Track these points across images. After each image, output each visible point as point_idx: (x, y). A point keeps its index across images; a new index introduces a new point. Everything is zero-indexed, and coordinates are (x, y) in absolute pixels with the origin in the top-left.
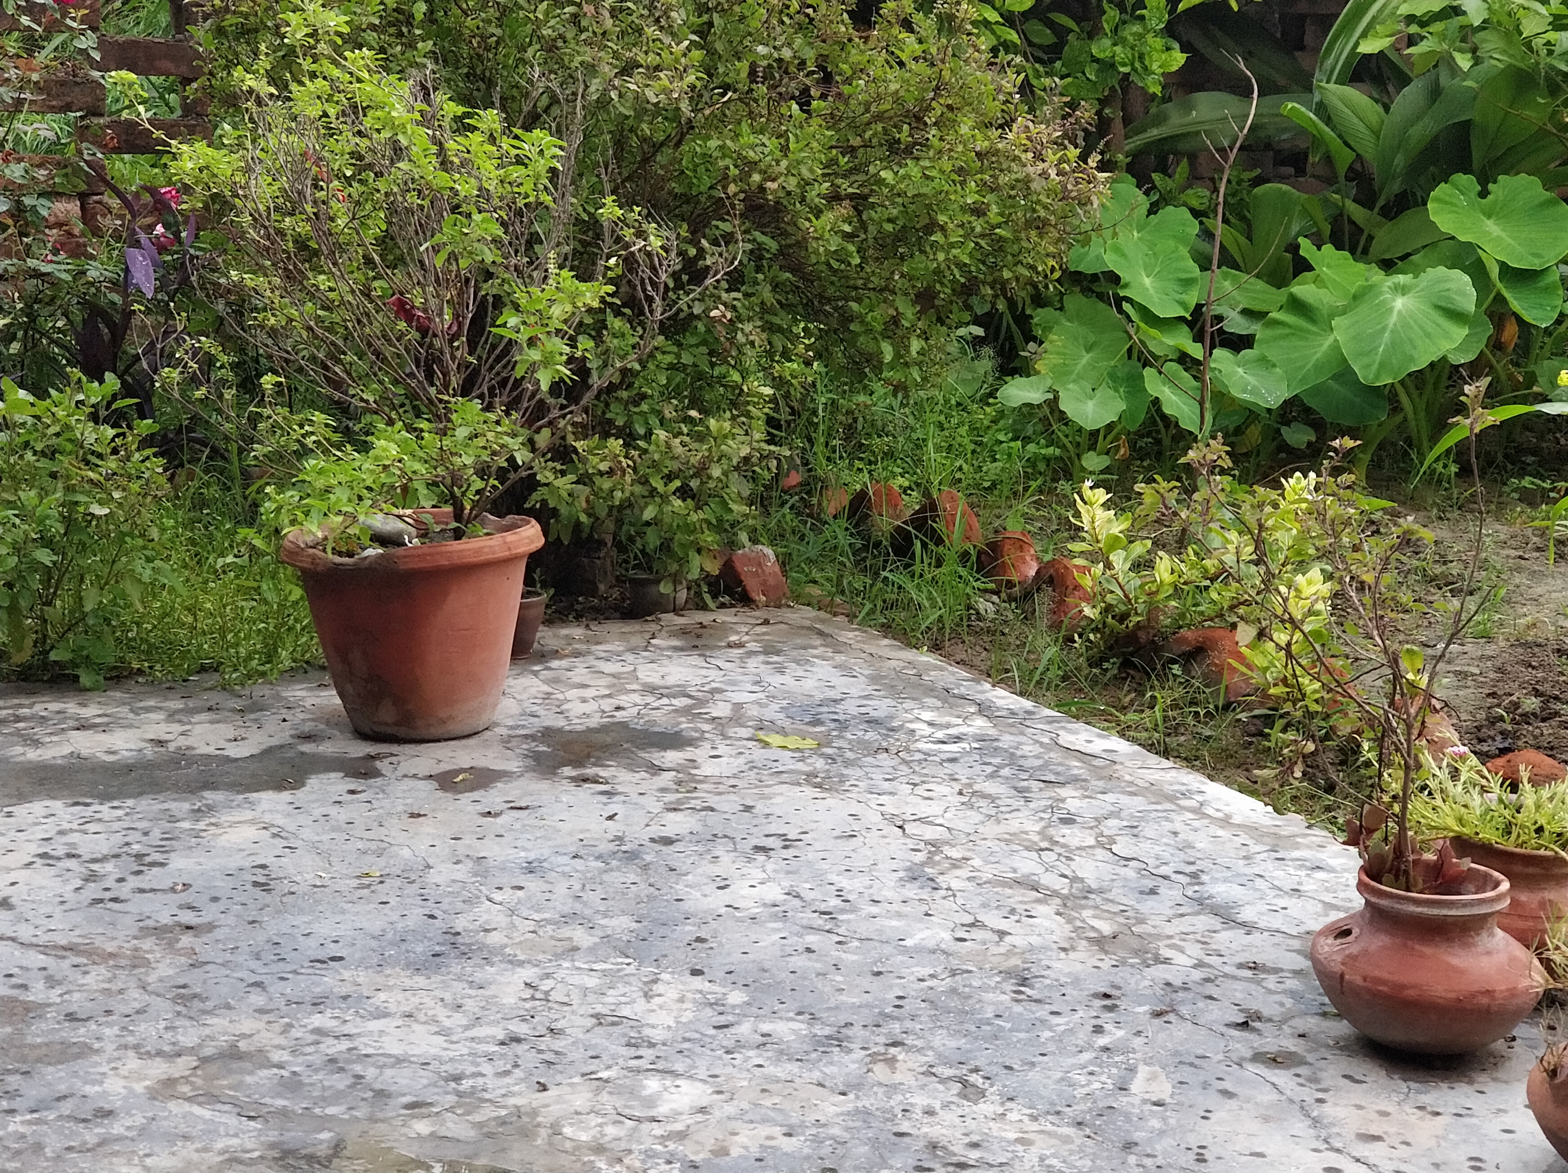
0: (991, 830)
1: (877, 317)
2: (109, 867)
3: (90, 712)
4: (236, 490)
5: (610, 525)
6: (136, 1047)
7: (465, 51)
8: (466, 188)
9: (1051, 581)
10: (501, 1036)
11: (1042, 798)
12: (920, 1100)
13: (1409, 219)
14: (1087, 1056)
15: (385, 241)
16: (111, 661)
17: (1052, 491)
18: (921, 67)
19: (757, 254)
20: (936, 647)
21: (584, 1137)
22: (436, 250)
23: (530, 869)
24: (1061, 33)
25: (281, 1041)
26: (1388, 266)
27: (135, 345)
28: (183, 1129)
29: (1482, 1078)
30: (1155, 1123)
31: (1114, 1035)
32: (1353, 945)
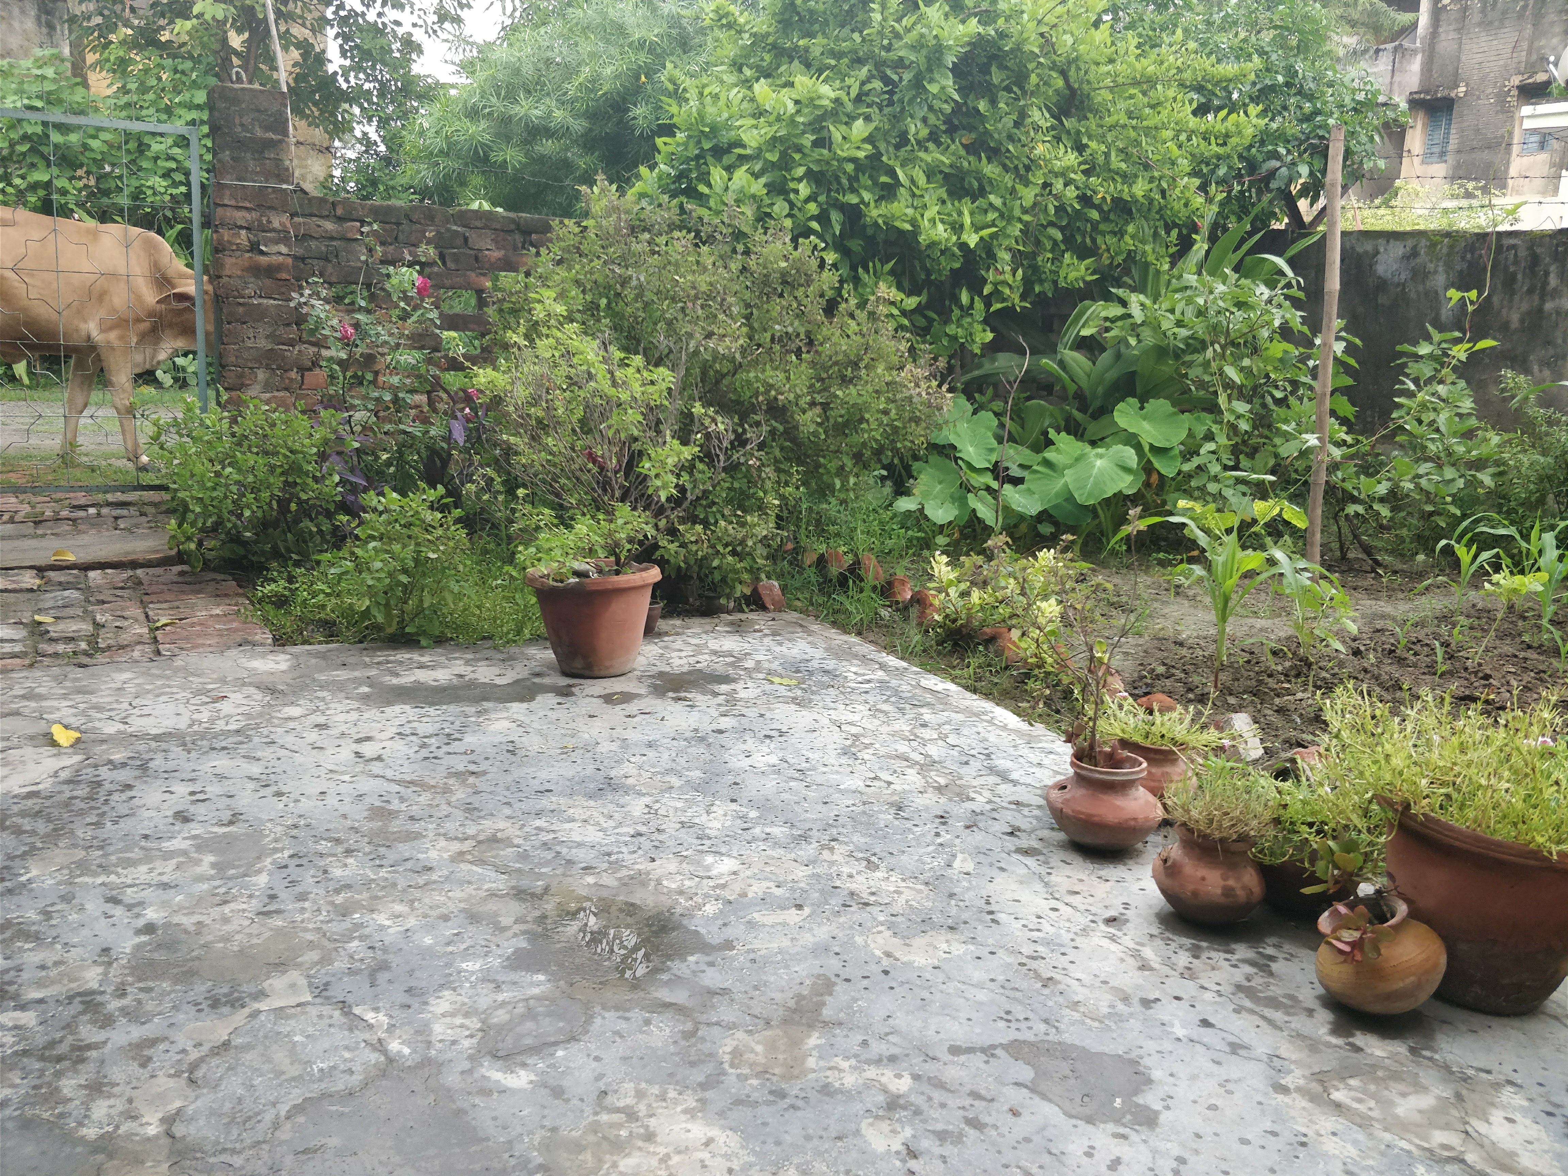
0: (884, 729)
1: (833, 466)
2: (433, 740)
3: (425, 659)
4: (504, 546)
5: (696, 568)
6: (445, 835)
7: (626, 324)
8: (624, 396)
9: (918, 601)
10: (632, 832)
11: (911, 714)
12: (846, 870)
13: (1104, 420)
14: (931, 848)
15: (583, 422)
16: (437, 633)
17: (920, 555)
18: (859, 338)
19: (772, 432)
20: (859, 634)
21: (673, 886)
22: (609, 427)
23: (650, 745)
24: (930, 321)
25: (518, 833)
26: (1093, 443)
27: (453, 470)
28: (467, 878)
29: (1131, 862)
30: (965, 884)
31: (945, 837)
32: (1067, 794)
